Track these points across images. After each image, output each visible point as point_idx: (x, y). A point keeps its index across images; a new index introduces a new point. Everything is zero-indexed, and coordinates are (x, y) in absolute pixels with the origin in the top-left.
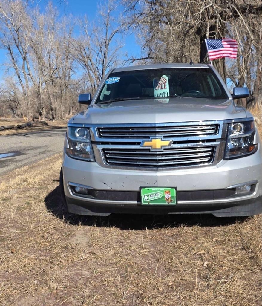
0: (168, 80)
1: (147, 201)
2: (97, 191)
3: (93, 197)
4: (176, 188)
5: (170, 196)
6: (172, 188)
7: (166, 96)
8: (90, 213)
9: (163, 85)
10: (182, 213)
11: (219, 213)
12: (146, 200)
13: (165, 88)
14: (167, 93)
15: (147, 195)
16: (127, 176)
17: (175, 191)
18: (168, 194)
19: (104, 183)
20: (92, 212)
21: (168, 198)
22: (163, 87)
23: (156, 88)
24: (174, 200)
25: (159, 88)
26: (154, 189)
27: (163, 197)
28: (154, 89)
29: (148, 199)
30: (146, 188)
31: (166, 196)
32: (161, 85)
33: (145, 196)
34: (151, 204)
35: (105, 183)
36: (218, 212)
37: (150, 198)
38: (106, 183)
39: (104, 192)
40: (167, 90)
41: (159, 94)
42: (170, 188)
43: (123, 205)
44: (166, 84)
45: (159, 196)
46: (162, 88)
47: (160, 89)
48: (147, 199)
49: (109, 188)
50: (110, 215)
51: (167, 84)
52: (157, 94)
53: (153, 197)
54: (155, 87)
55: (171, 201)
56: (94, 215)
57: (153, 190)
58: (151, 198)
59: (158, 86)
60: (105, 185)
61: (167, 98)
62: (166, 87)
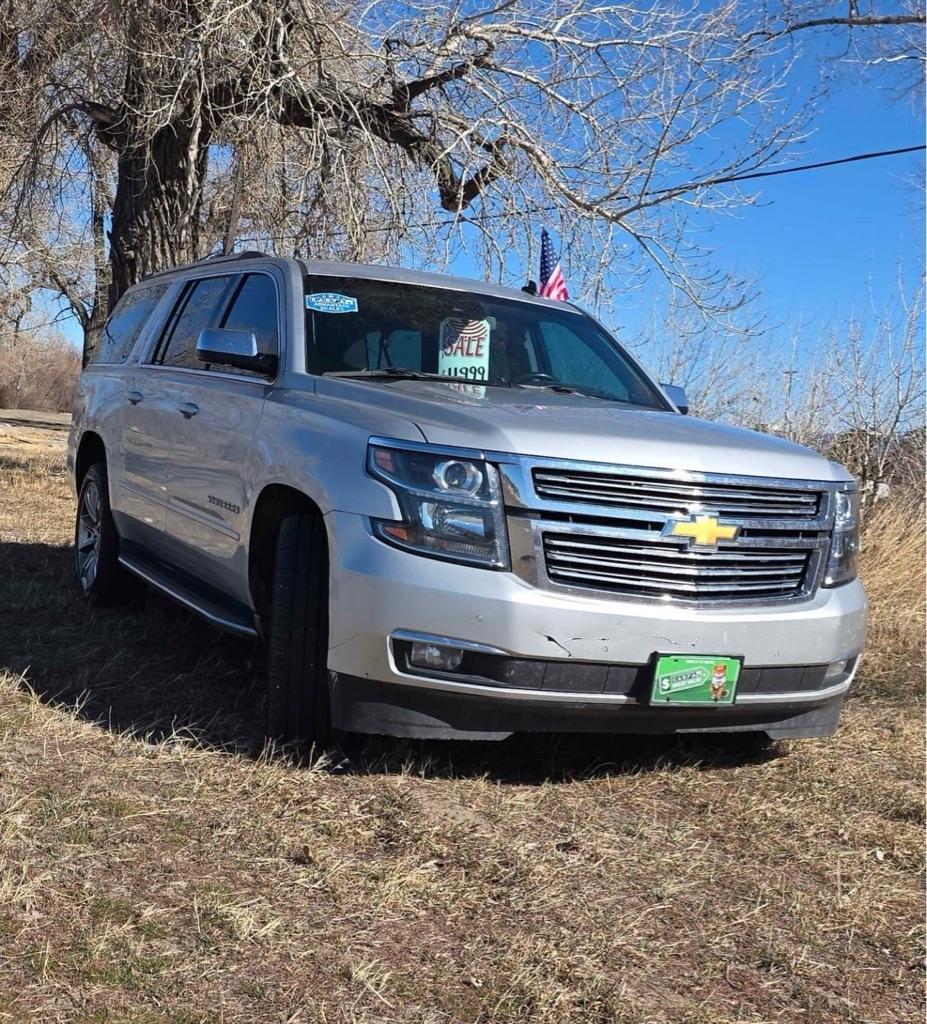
0: (488, 333)
1: (665, 693)
2: (518, 662)
3: (492, 681)
4: (741, 659)
5: (724, 680)
6: (732, 657)
7: (479, 377)
8: (445, 732)
9: (474, 345)
10: (705, 730)
11: (780, 729)
12: (664, 690)
13: (477, 354)
14: (481, 370)
15: (668, 678)
16: (620, 620)
17: (739, 666)
18: (722, 674)
19: (550, 639)
20: (451, 730)
21: (717, 687)
22: (473, 350)
23: (449, 351)
24: (731, 692)
25: (459, 352)
26: (690, 661)
27: (709, 683)
28: (441, 352)
29: (669, 689)
30: (672, 657)
31: (714, 681)
32: (466, 344)
33: (663, 679)
34: (674, 703)
35: (552, 636)
36: (778, 727)
37: (675, 685)
38: (554, 638)
39: (540, 666)
40: (484, 362)
41: (456, 369)
42: (729, 659)
43: (582, 707)
44: (482, 343)
45: (699, 680)
46: (468, 354)
47: (462, 353)
48: (666, 688)
49: (561, 654)
50: (511, 736)
51: (486, 343)
52: (450, 370)
53: (683, 683)
54: (445, 347)
55: (724, 693)
56: (456, 738)
57: (688, 662)
58: (677, 686)
59: (455, 345)
60: (552, 642)
61: (481, 383)
62: (480, 352)
